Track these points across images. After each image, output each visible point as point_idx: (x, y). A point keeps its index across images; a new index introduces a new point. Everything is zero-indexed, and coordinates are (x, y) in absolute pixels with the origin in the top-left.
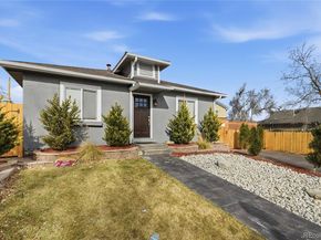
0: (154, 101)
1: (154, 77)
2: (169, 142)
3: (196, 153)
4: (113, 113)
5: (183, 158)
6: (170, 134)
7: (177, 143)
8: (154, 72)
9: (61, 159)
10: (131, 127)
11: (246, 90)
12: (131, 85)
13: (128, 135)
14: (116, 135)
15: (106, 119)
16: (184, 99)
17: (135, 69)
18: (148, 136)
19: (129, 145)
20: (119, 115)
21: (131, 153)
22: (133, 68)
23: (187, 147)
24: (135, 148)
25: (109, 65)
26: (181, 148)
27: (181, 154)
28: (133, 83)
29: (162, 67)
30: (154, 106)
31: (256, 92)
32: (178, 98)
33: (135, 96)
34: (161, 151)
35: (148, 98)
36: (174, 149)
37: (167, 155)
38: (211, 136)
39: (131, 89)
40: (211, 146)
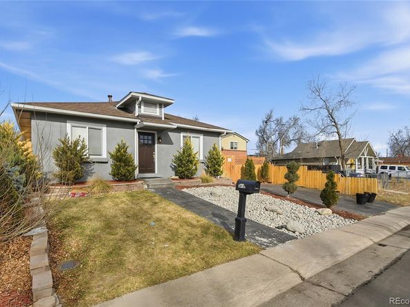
0: (159, 138)
1: (158, 114)
2: (174, 177)
3: (198, 186)
4: (118, 151)
5: (185, 190)
6: (175, 169)
7: (181, 178)
8: (158, 109)
9: (75, 191)
10: (136, 162)
11: (274, 118)
12: (136, 123)
13: (134, 170)
14: (123, 171)
15: (112, 156)
16: (188, 134)
17: (140, 107)
18: (153, 171)
19: (135, 180)
20: (125, 152)
21: (137, 186)
22: (137, 107)
23: (190, 181)
24: (140, 182)
25: (110, 97)
26: (185, 182)
27: (183, 187)
28: (138, 121)
29: (166, 105)
30: (159, 143)
31: (284, 121)
32: (182, 134)
33: (140, 134)
34: (165, 184)
35: (153, 135)
36: (177, 183)
37: (171, 188)
38: (214, 171)
39: (136, 126)
40: (214, 180)
